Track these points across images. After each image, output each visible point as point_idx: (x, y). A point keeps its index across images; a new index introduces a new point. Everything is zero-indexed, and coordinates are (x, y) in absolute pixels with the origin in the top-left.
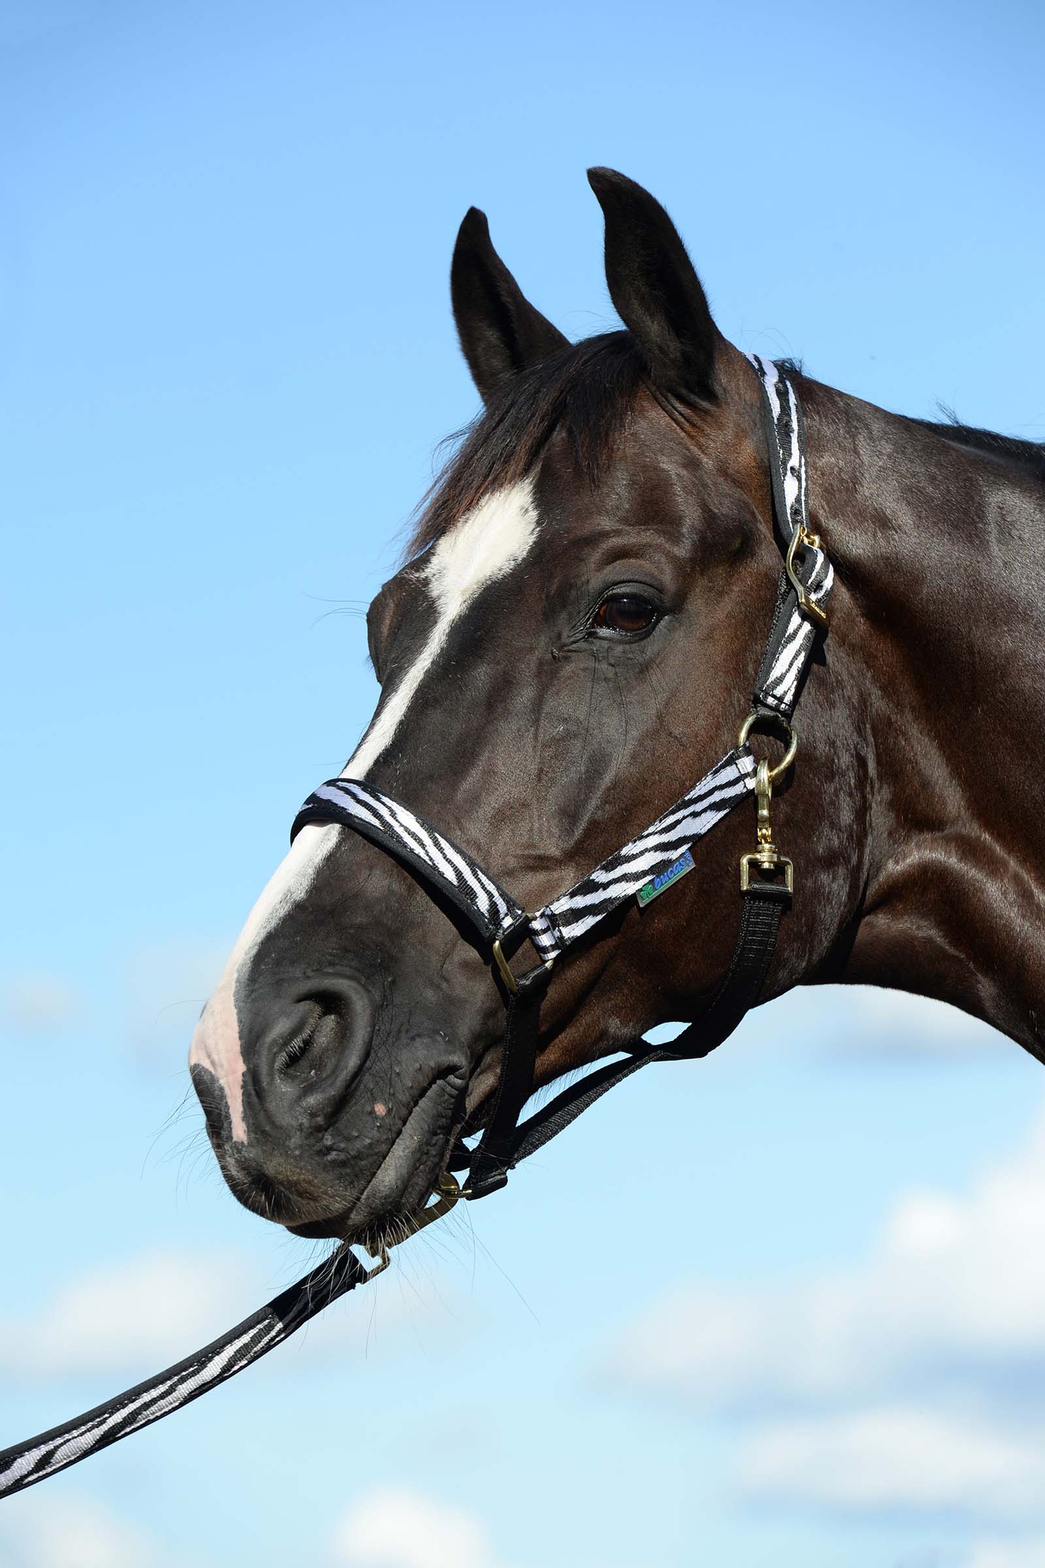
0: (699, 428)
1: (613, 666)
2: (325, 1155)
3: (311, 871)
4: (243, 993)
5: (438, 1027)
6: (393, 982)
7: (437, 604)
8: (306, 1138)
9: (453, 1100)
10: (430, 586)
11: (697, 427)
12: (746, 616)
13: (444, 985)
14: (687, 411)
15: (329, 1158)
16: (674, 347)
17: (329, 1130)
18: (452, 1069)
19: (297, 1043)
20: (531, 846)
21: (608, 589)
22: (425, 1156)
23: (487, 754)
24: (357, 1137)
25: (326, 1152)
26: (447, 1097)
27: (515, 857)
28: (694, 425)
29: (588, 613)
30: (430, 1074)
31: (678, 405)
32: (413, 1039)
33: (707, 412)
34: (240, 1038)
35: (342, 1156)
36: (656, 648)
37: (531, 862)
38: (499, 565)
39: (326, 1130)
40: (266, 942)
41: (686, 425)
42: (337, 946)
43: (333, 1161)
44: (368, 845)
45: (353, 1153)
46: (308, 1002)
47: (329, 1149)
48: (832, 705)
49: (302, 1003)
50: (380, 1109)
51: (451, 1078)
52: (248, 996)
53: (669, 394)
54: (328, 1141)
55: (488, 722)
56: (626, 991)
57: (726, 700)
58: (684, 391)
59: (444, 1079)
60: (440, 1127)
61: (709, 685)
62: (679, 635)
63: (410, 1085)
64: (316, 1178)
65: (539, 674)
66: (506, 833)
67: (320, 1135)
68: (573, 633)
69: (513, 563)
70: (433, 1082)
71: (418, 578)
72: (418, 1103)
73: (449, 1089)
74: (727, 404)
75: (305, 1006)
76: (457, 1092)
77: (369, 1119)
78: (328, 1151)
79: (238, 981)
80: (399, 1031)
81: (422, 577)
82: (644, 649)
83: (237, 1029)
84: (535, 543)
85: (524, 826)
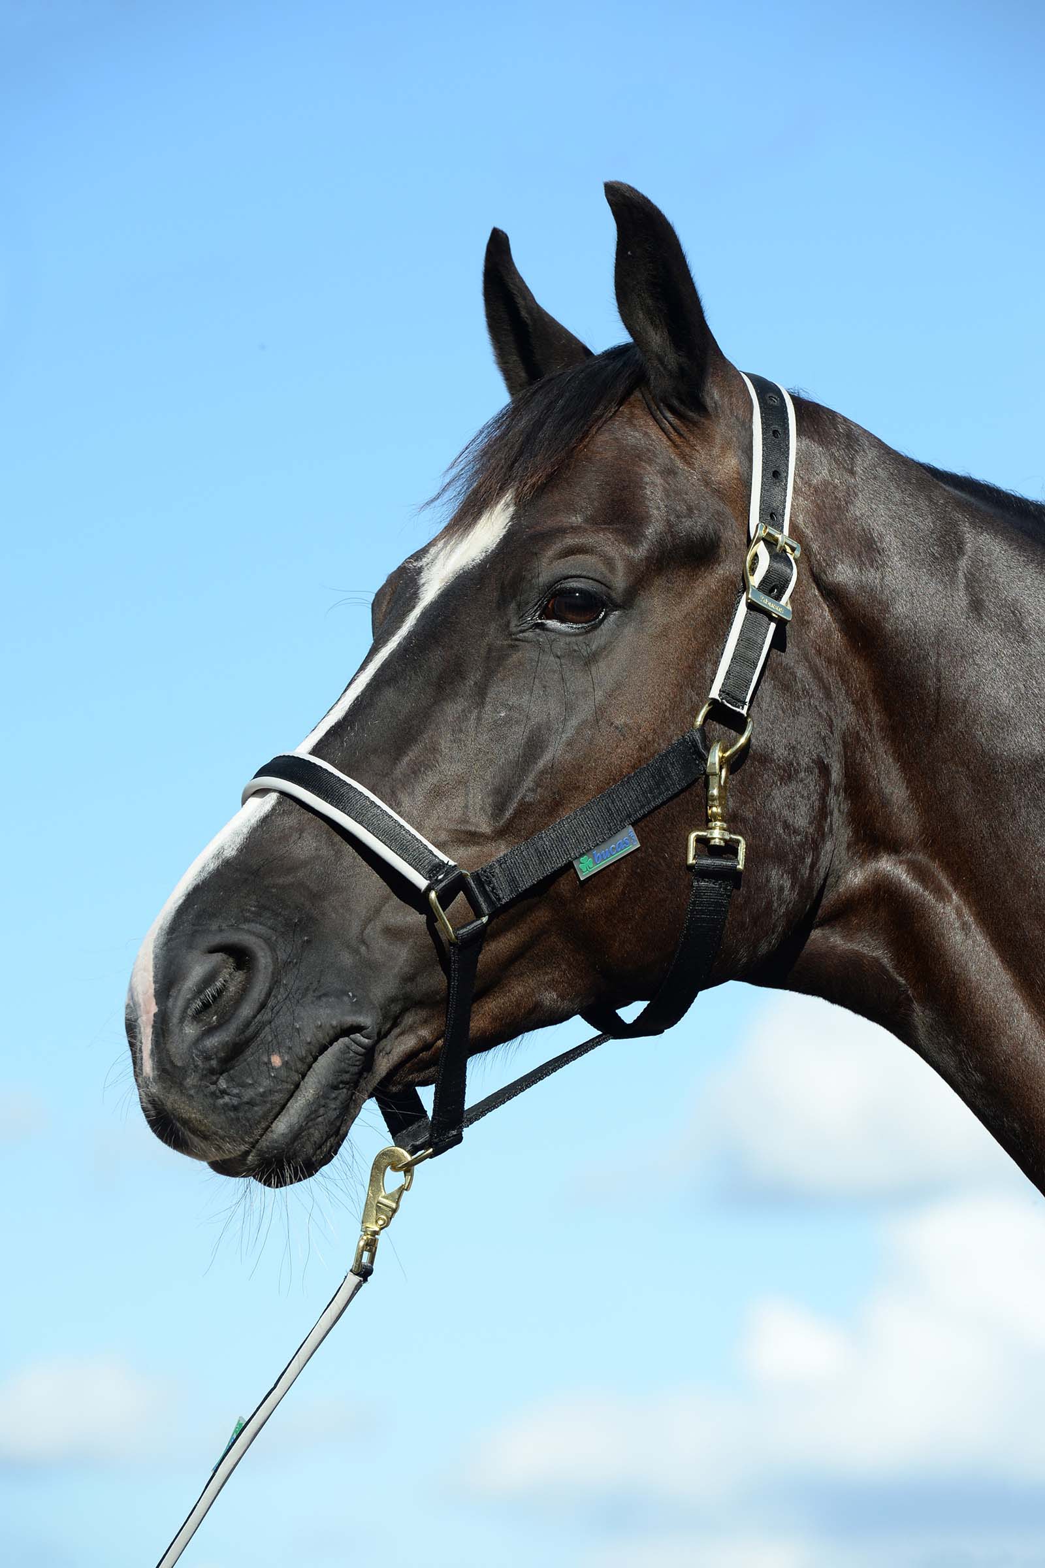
0: (685, 439)
1: (559, 657)
2: (218, 1097)
3: (245, 830)
4: (162, 940)
5: (348, 987)
6: (308, 942)
7: (422, 589)
8: (201, 1080)
9: (359, 1057)
10: (422, 574)
11: (684, 438)
12: (709, 620)
13: (363, 949)
14: (676, 422)
15: (221, 1101)
16: (672, 359)
17: (224, 1075)
18: (358, 1029)
19: (209, 991)
20: (465, 821)
21: (557, 582)
22: (322, 1109)
23: (430, 733)
24: (250, 1084)
25: (219, 1095)
26: (352, 1054)
27: (447, 831)
28: (680, 435)
29: (537, 604)
30: (331, 1032)
31: (669, 415)
32: (319, 998)
33: (695, 424)
34: (155, 982)
35: (235, 1101)
36: (602, 641)
37: (463, 837)
38: (473, 556)
39: (221, 1074)
40: (192, 894)
41: (674, 435)
42: (256, 904)
43: (226, 1104)
44: (303, 810)
45: (245, 1099)
46: (221, 954)
47: (224, 1092)
48: (796, 713)
49: (216, 954)
50: (276, 1061)
51: (358, 1036)
52: (165, 944)
53: (662, 404)
54: (223, 1084)
55: (435, 703)
56: (564, 967)
57: (676, 697)
58: (676, 403)
59: (348, 1036)
60: (342, 1082)
61: (658, 680)
62: (629, 631)
63: (309, 1040)
64: (207, 1118)
65: (488, 658)
66: (440, 809)
67: (214, 1078)
68: (521, 623)
69: (484, 554)
70: (336, 1039)
71: (415, 566)
72: (317, 1059)
73: (354, 1047)
74: (717, 416)
75: (218, 957)
76: (363, 1050)
77: (264, 1068)
78: (221, 1094)
79: (161, 928)
80: (307, 989)
81: (419, 566)
82: (590, 641)
83: (152, 974)
84: (504, 536)
85: (459, 801)
